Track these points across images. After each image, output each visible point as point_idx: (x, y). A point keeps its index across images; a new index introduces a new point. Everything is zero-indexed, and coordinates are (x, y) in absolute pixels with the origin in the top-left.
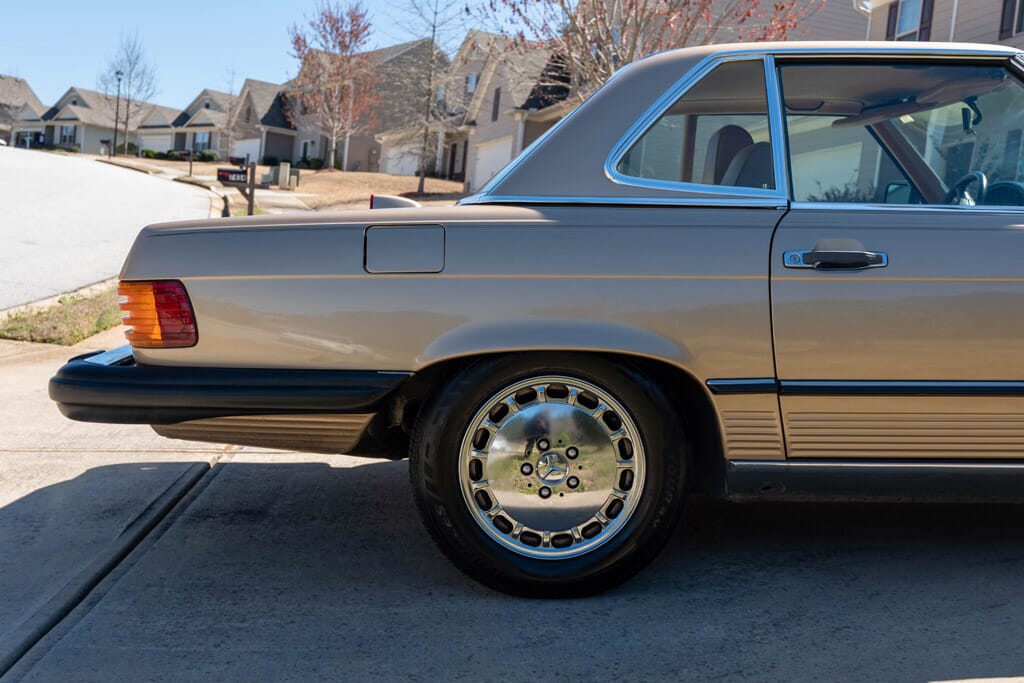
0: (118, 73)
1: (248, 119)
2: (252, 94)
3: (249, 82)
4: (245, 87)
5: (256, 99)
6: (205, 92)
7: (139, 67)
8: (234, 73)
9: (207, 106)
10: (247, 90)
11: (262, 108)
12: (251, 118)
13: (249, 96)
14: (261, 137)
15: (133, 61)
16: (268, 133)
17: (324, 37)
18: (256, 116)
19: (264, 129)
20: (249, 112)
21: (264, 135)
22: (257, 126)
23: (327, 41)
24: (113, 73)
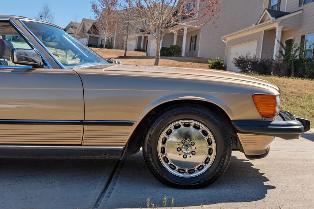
0: (41, 16)
1: (83, 32)
2: (85, 23)
3: (84, 19)
4: (82, 21)
5: (86, 25)
6: (71, 23)
7: (49, 14)
8: (77, 17)
9: (72, 27)
10: (83, 22)
11: (88, 28)
12: (84, 32)
13: (84, 24)
14: (87, 37)
15: (46, 12)
16: (89, 36)
17: (103, 5)
18: (86, 30)
19: (88, 35)
20: (83, 29)
21: (88, 37)
22: (86, 34)
23: (104, 6)
24: (39, 16)
